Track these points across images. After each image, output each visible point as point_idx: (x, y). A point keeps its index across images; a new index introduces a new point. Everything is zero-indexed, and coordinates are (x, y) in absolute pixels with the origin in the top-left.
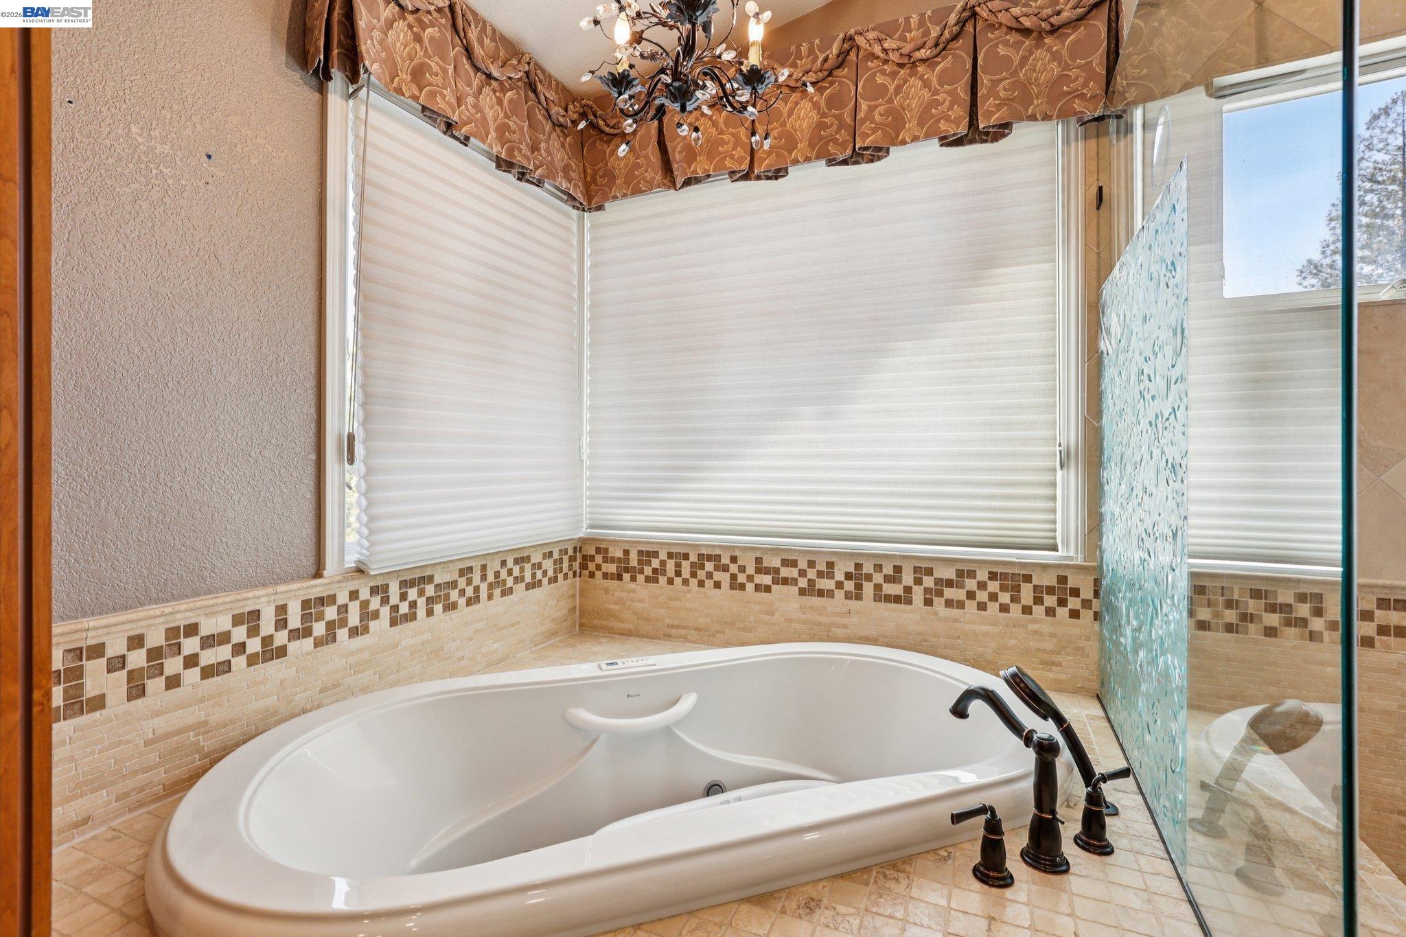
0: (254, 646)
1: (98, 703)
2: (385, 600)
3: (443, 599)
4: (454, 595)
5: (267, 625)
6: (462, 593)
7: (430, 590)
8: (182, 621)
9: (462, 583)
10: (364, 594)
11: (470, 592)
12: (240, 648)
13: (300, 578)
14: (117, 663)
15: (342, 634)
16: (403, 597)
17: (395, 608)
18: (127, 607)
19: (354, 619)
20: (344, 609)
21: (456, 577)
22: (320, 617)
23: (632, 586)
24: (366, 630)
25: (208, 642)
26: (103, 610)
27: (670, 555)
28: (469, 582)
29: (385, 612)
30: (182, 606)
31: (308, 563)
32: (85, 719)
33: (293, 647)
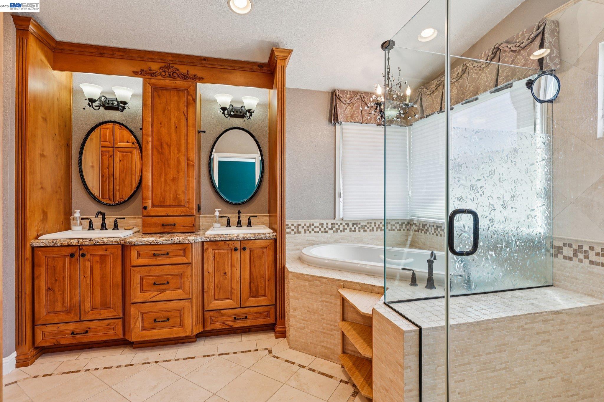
0: (322, 229)
1: (300, 233)
2: (348, 226)
3: (363, 228)
4: (366, 228)
5: (325, 226)
6: (368, 228)
7: (359, 226)
8: (311, 223)
9: (368, 226)
10: (344, 224)
11: (371, 228)
12: (320, 229)
13: (331, 219)
14: (303, 227)
15: (339, 231)
16: (353, 226)
17: (351, 228)
18: (304, 219)
19: (341, 228)
20: (339, 226)
21: (367, 224)
22: (335, 227)
23: (421, 234)
24: (344, 231)
25: (315, 227)
26: (301, 219)
27: (430, 226)
28: (371, 226)
29: (348, 229)
30: (311, 220)
31: (333, 217)
32: (299, 234)
33: (329, 231)
